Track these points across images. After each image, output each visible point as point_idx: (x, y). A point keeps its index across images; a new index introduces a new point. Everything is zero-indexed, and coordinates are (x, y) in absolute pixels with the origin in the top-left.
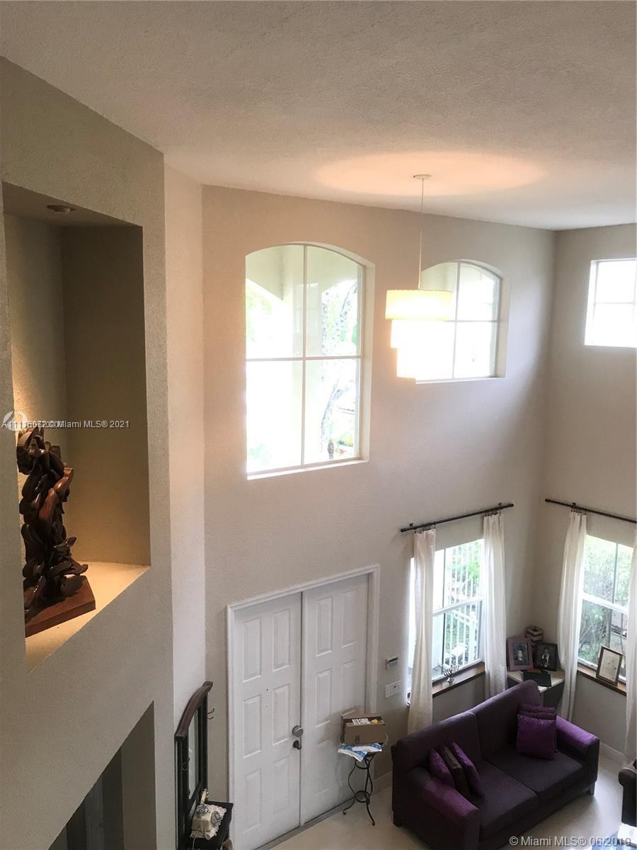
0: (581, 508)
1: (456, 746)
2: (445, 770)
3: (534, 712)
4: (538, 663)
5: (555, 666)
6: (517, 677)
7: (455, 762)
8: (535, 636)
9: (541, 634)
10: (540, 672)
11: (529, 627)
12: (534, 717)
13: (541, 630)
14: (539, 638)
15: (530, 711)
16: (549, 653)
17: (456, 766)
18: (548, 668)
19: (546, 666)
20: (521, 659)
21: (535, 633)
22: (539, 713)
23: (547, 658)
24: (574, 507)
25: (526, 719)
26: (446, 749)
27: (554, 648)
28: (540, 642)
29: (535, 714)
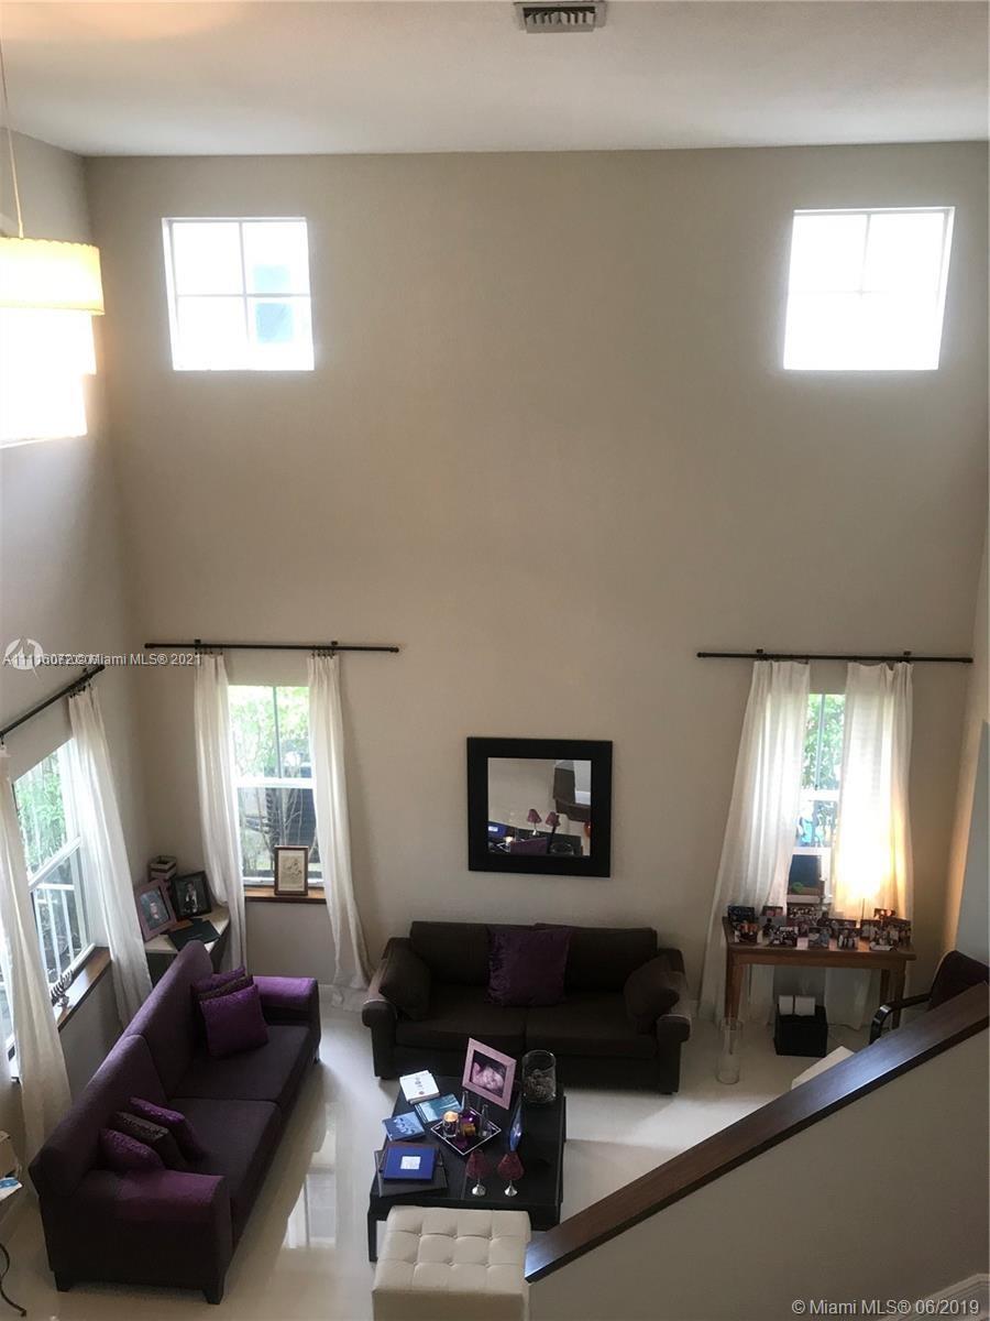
0: (211, 646)
1: (141, 1103)
2: (145, 1150)
3: (218, 987)
4: (183, 911)
5: (209, 903)
6: (162, 945)
7: (154, 1127)
8: (165, 871)
9: (174, 865)
10: (190, 924)
11: (152, 861)
12: (222, 994)
13: (173, 858)
14: (172, 871)
15: (211, 988)
16: (195, 888)
17: (157, 1133)
18: (200, 913)
19: (195, 911)
20: (156, 916)
21: (167, 867)
22: (228, 985)
23: (194, 898)
24: (199, 646)
25: (214, 1001)
26: (125, 1115)
27: (202, 878)
28: (175, 879)
29: (223, 989)
